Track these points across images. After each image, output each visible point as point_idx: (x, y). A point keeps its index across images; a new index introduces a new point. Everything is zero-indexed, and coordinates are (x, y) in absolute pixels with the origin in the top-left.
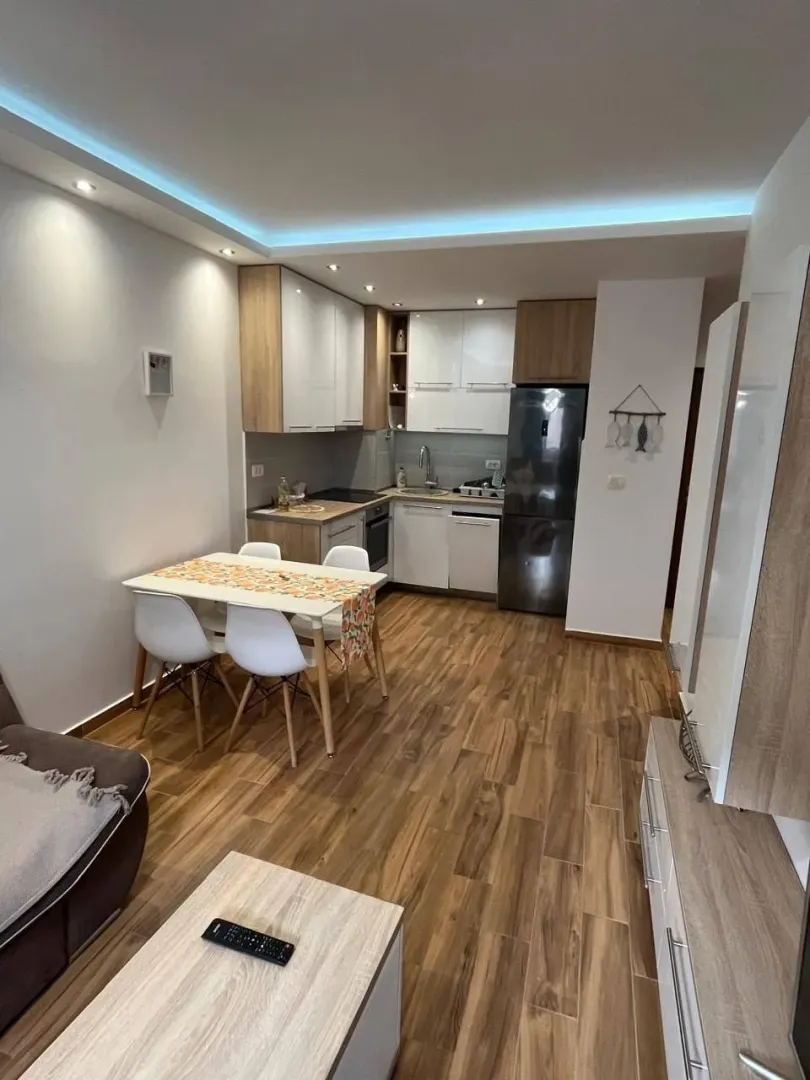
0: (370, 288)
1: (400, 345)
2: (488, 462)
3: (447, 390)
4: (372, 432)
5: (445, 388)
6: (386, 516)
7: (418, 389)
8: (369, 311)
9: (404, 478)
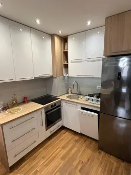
0: (38, 22)
1: (66, 48)
2: (98, 86)
3: (81, 62)
4: (56, 78)
5: (80, 61)
6: (60, 106)
7: (72, 62)
8: (52, 36)
9: (71, 91)
